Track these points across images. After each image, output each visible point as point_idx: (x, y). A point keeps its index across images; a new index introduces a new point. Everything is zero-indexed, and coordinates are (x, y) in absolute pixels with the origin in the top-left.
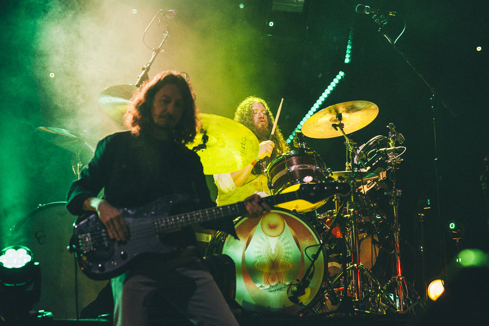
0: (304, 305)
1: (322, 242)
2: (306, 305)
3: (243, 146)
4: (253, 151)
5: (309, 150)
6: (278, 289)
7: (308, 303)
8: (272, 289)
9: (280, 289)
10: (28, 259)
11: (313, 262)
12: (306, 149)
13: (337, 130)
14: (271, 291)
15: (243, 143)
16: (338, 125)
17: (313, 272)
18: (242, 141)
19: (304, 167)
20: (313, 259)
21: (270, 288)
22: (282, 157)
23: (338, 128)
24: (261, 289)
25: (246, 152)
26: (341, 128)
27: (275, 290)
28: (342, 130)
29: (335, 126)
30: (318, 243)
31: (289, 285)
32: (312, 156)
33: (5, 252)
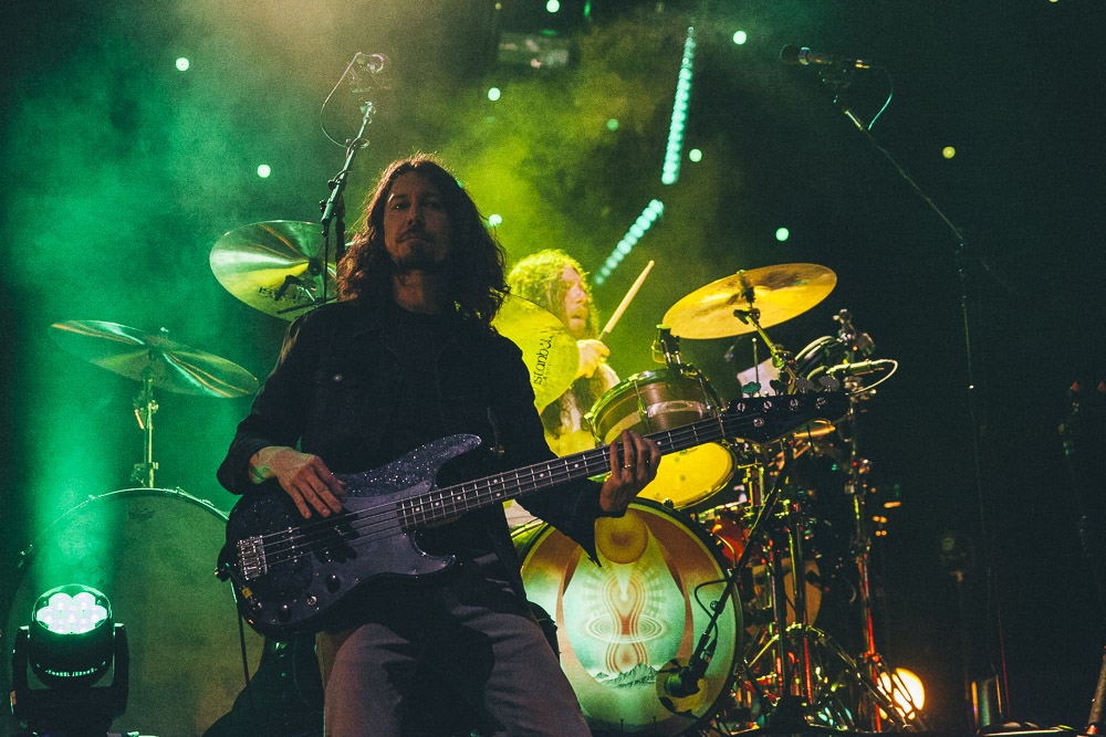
0: (696, 717)
1: (730, 574)
2: (699, 715)
3: (542, 359)
4: (563, 371)
5: (690, 369)
6: (637, 682)
7: (704, 712)
8: (625, 682)
9: (643, 680)
10: (101, 614)
11: (714, 619)
12: (683, 366)
13: (747, 323)
14: (621, 686)
15: (543, 352)
16: (746, 313)
17: (715, 642)
18: (541, 347)
19: (679, 406)
20: (713, 613)
21: (620, 678)
22: (628, 385)
23: (748, 318)
24: (600, 680)
25: (547, 373)
26: (753, 320)
27: (631, 683)
28: (757, 323)
29: (740, 314)
30: (722, 576)
31: (660, 671)
32: (695, 381)
33: (47, 599)
